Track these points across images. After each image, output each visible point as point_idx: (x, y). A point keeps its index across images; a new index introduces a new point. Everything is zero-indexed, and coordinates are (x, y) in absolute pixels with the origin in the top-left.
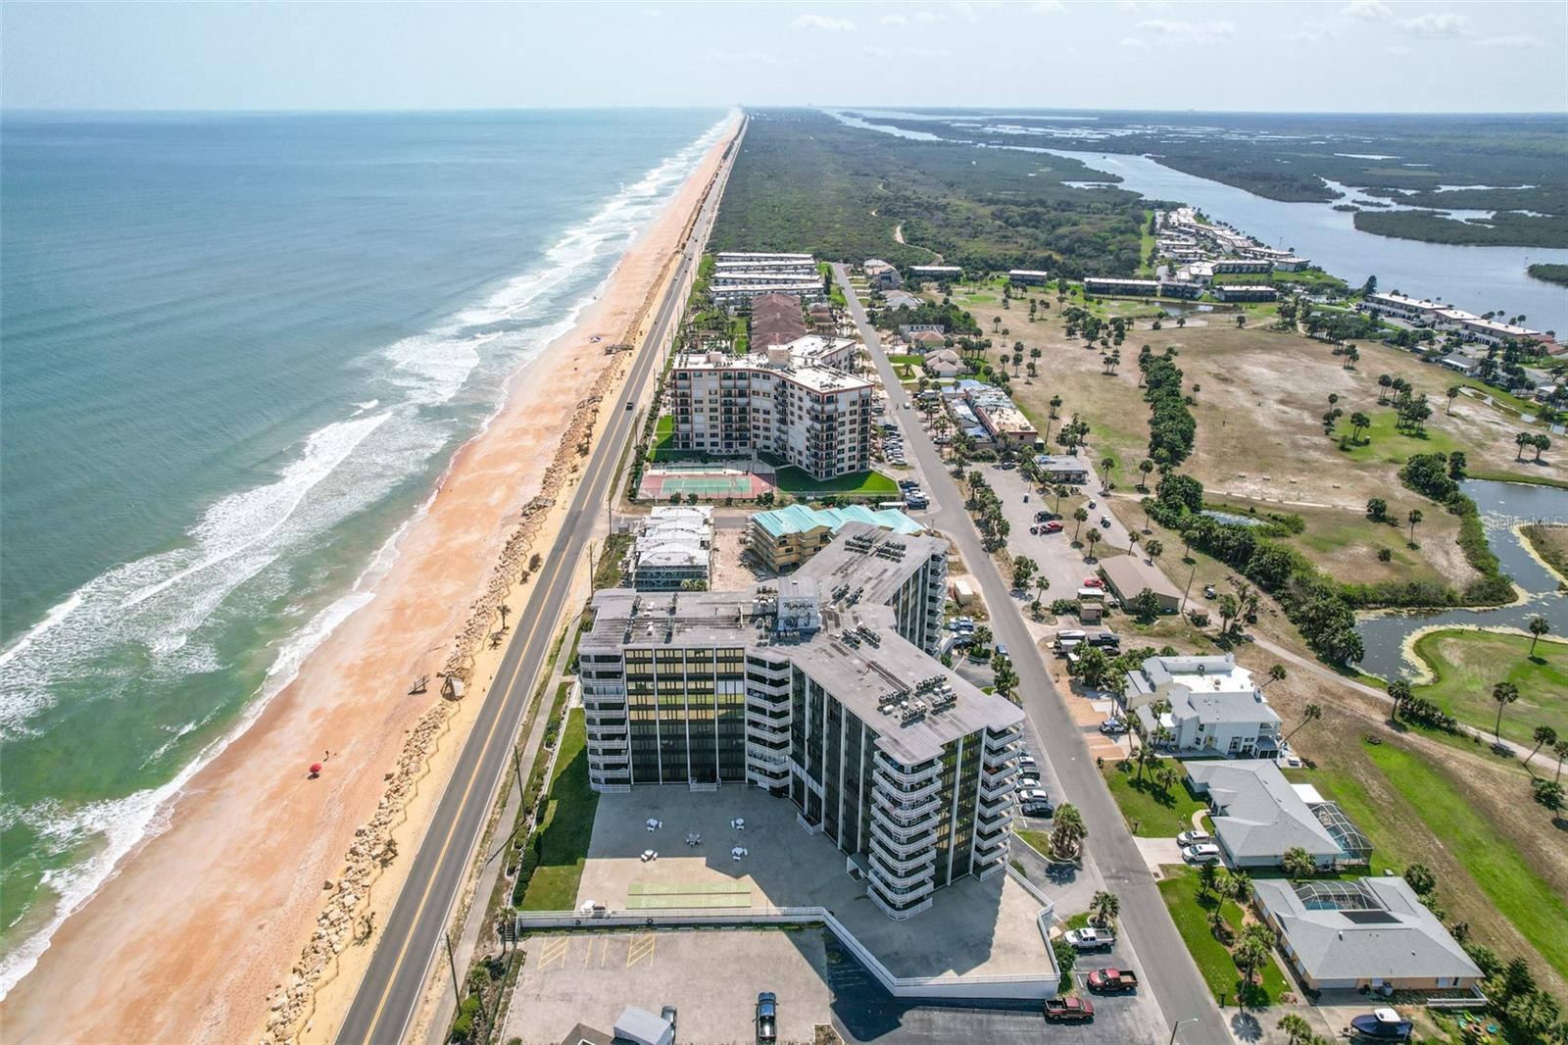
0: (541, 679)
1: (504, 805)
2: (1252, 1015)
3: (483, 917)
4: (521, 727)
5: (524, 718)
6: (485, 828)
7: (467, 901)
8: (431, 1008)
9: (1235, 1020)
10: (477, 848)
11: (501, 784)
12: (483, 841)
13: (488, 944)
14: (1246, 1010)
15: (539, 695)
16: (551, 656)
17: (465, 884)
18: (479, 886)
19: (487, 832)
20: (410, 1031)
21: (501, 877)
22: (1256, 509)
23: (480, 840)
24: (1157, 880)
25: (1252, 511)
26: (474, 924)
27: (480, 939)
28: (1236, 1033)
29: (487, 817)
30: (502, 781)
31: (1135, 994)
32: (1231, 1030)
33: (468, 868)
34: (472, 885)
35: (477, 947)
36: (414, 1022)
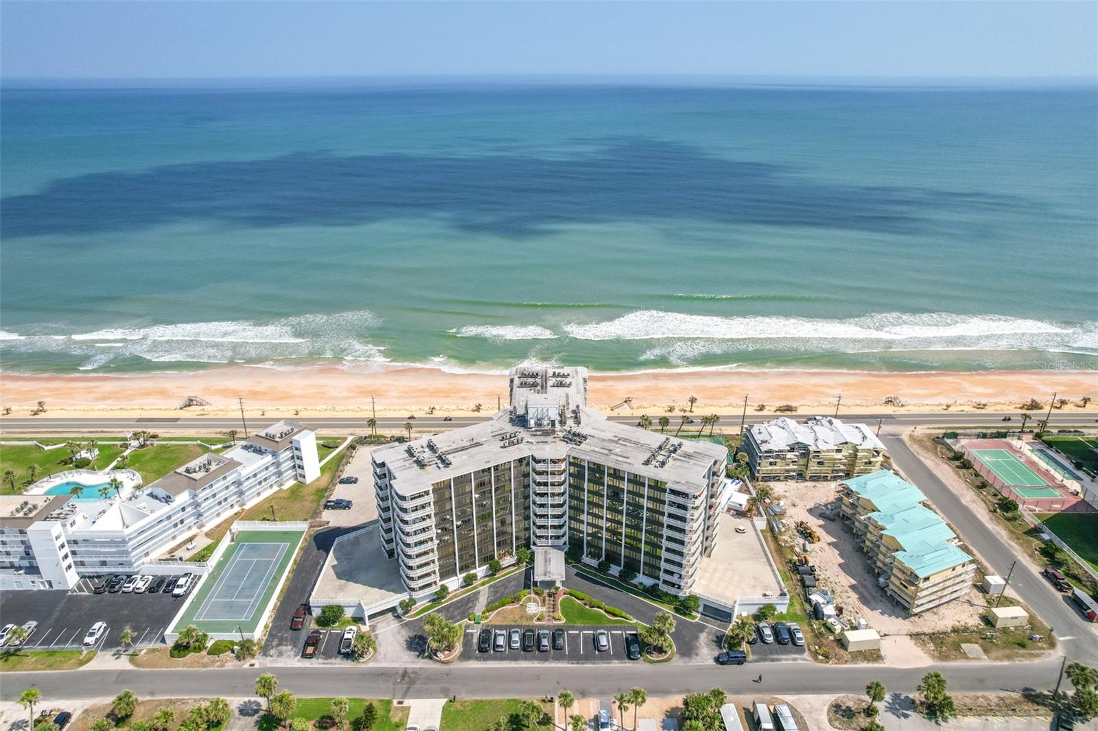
2: (256, 716)
9: (258, 704)
14: (262, 713)
24: (395, 702)
28: (249, 701)
31: (301, 657)
32: (253, 699)
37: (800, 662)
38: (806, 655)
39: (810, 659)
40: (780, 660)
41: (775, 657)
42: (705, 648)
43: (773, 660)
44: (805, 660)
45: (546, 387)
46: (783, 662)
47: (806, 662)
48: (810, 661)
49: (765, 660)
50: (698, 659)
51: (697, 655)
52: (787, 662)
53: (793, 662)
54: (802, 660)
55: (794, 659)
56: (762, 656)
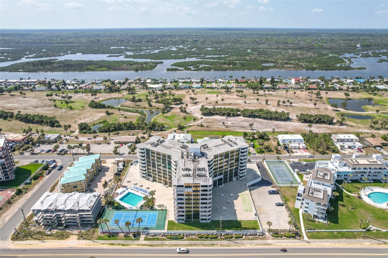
0: (140, 247)
1: (214, 245)
3: (259, 241)
4: (171, 247)
5: (167, 247)
6: (225, 247)
7: (254, 245)
8: (289, 244)
10: (233, 247)
11: (204, 247)
12: (230, 246)
13: (267, 237)
15: (151, 246)
16: (124, 246)
17: (248, 246)
18: (247, 244)
19: (226, 246)
20: (297, 246)
21: (244, 239)
22: (95, 123)
23: (230, 247)
25: (94, 124)
26: (262, 242)
27: (266, 239)
29: (219, 247)
30: (201, 247)
33: (242, 247)
34: (249, 245)
35: (269, 239)
36: (294, 246)
45: (193, 170)
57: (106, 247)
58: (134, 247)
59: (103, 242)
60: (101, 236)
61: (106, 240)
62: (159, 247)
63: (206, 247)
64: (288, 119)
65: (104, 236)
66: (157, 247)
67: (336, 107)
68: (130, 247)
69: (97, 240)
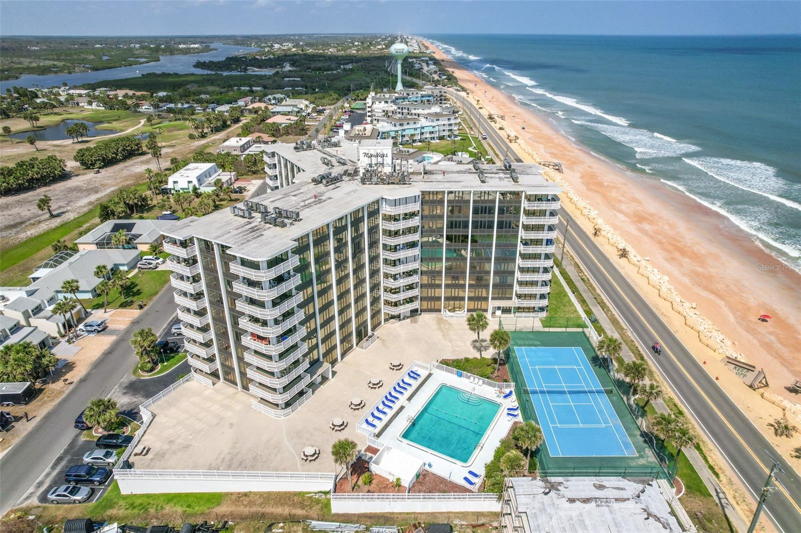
1: (583, 279)
4: (625, 328)
37: (31, 490)
38: (35, 501)
39: (24, 505)
40: (54, 467)
41: (63, 463)
42: (129, 400)
43: (60, 459)
44: (27, 498)
46: (47, 470)
47: (25, 496)
48: (22, 503)
49: (66, 452)
50: (120, 394)
51: (125, 393)
52: (44, 473)
53: (38, 481)
54: (32, 493)
55: (40, 484)
56: (76, 449)
57: (717, 457)
58: (669, 390)
59: (705, 475)
60: (688, 487)
61: (690, 467)
62: (638, 345)
63: (595, 286)
64: (65, 176)
65: (681, 477)
66: (640, 348)
67: (81, 136)
68: (673, 396)
69: (710, 496)
